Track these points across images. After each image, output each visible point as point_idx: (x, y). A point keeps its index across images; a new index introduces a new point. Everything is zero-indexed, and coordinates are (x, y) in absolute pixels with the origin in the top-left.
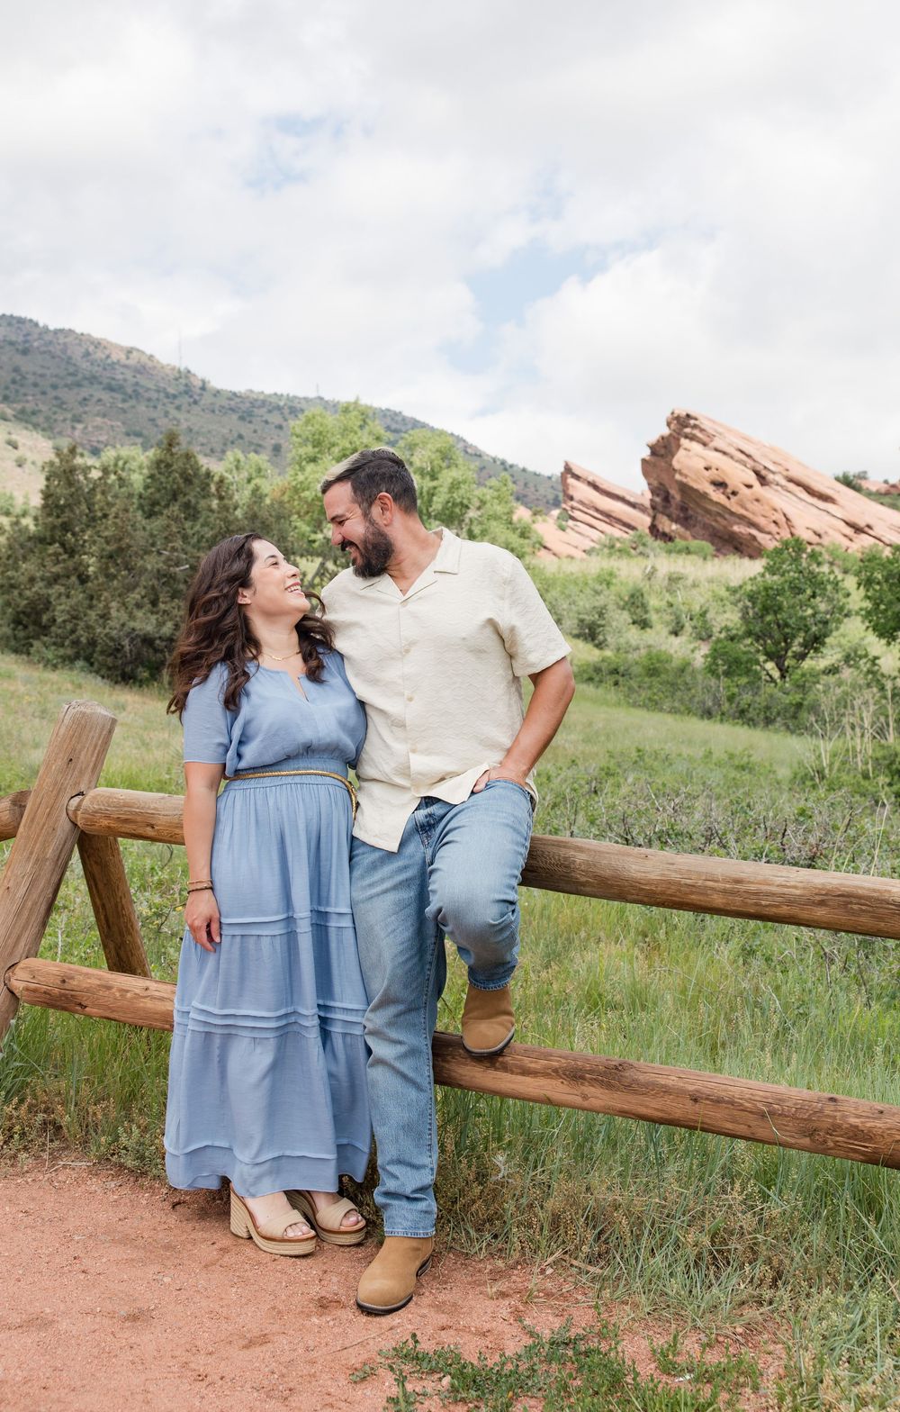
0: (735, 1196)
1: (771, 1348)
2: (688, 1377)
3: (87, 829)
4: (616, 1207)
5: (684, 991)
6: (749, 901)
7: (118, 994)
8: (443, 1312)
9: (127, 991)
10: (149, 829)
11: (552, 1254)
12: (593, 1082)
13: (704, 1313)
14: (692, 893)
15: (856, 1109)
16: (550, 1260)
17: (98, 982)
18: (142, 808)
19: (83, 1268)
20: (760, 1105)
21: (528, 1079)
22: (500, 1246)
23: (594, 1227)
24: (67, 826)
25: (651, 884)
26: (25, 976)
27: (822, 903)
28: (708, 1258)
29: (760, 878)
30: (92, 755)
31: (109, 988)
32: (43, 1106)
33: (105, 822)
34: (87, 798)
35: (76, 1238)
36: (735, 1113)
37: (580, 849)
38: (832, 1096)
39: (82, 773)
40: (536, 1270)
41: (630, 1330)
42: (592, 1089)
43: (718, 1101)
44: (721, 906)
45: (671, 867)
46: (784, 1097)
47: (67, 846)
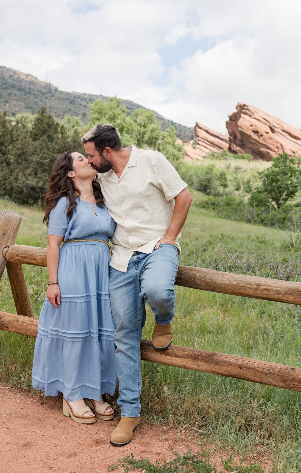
0: (255, 405)
1: (267, 462)
2: (235, 472)
3: (10, 261)
4: (210, 408)
5: (237, 327)
6: (263, 293)
7: (21, 323)
8: (143, 446)
9: (25, 322)
10: (34, 261)
11: (185, 425)
12: (202, 360)
13: (242, 448)
14: (241, 289)
16: (184, 427)
17: (13, 319)
18: (31, 253)
19: (7, 427)
20: (265, 370)
21: (177, 359)
22: (165, 422)
23: (201, 415)
24: (3, 259)
25: (226, 285)
27: (291, 294)
28: (244, 427)
29: (268, 284)
30: (12, 232)
31: (18, 321)
33: (17, 258)
34: (10, 248)
35: (4, 415)
36: (256, 373)
37: (199, 272)
38: (292, 367)
39: (8, 239)
40: (179, 431)
41: (214, 454)
42: (201, 363)
43: (249, 368)
44: (252, 294)
45: (233, 279)
46: (275, 367)
47: (2, 267)
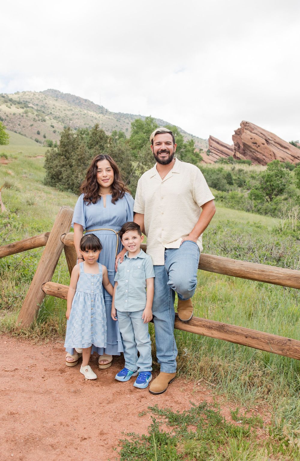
0: (256, 365)
1: (266, 414)
2: (241, 422)
3: (66, 245)
4: (220, 365)
5: (241, 297)
6: (266, 277)
11: (200, 379)
12: (215, 329)
13: (246, 401)
14: (248, 274)
15: (297, 343)
16: (199, 381)
20: (266, 340)
21: (195, 327)
23: (213, 372)
24: (61, 243)
25: (235, 271)
26: (47, 287)
27: (289, 279)
28: (247, 384)
29: (270, 270)
30: (69, 222)
32: (52, 324)
34: (67, 235)
36: (259, 342)
37: (214, 259)
38: (289, 339)
39: (65, 228)
40: (195, 383)
41: (223, 405)
42: (215, 332)
43: (254, 338)
44: (257, 278)
45: (242, 266)
46: (274, 338)
47: (61, 249)
